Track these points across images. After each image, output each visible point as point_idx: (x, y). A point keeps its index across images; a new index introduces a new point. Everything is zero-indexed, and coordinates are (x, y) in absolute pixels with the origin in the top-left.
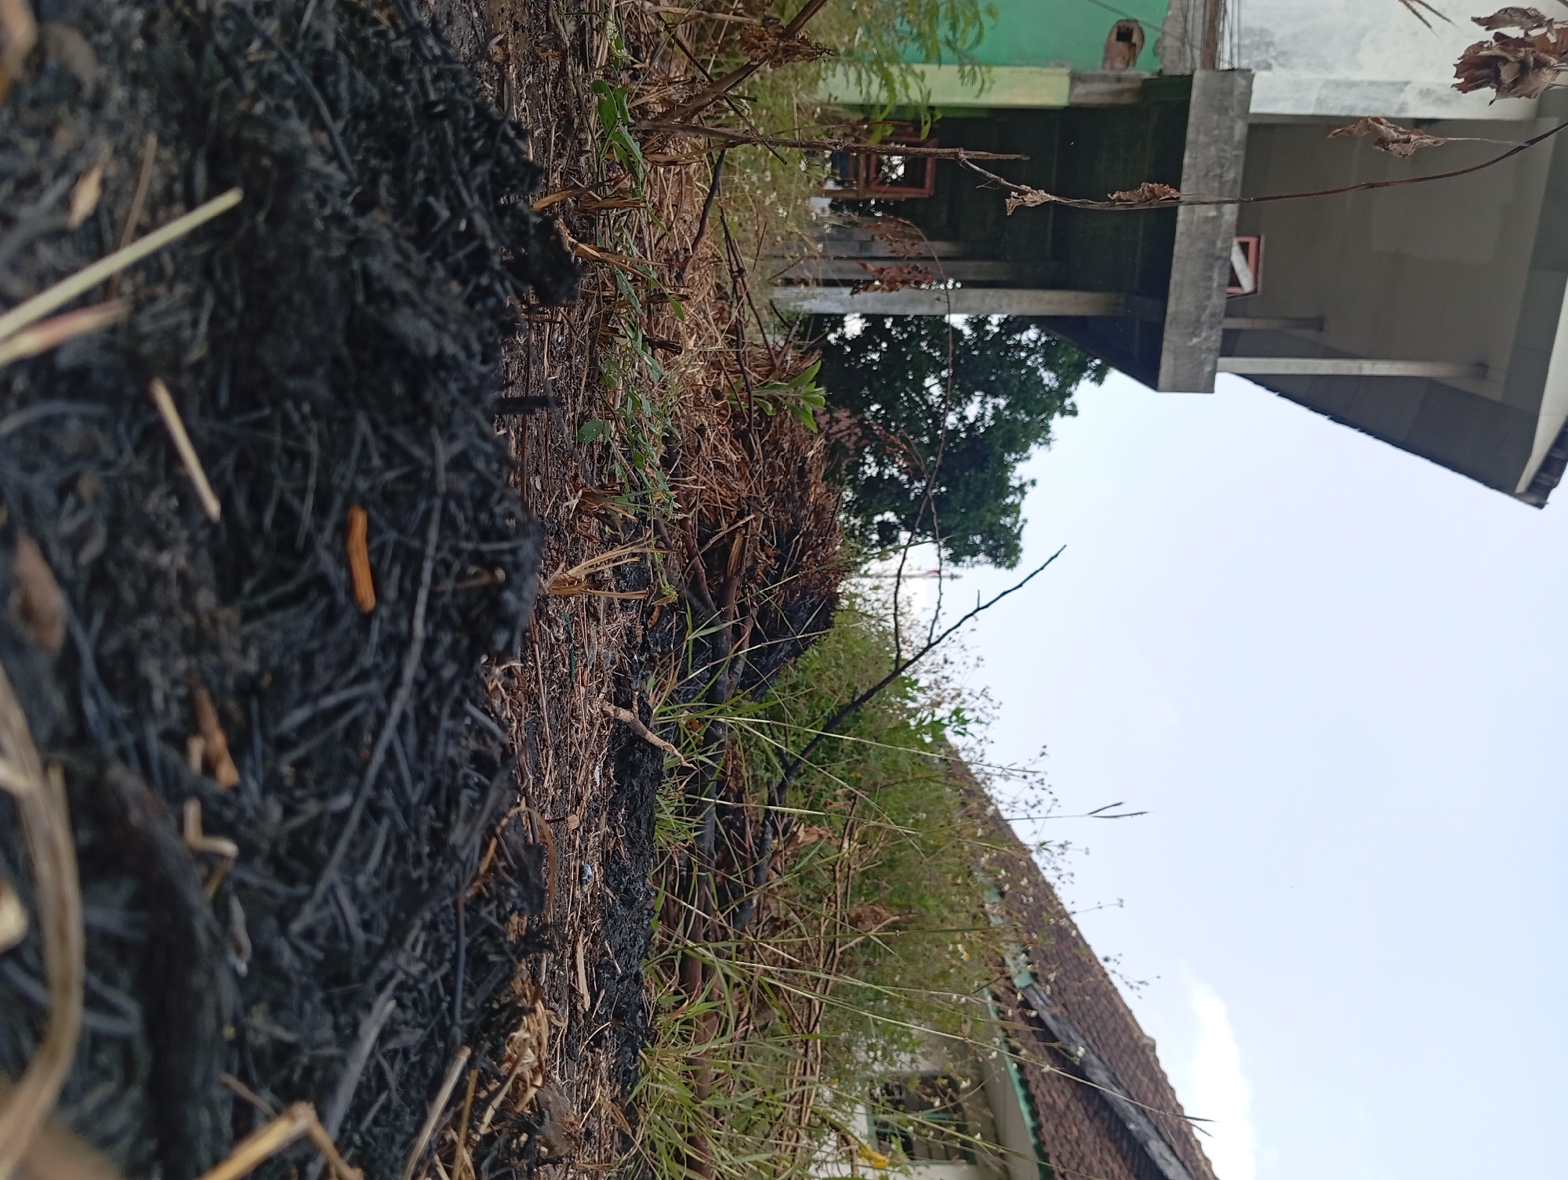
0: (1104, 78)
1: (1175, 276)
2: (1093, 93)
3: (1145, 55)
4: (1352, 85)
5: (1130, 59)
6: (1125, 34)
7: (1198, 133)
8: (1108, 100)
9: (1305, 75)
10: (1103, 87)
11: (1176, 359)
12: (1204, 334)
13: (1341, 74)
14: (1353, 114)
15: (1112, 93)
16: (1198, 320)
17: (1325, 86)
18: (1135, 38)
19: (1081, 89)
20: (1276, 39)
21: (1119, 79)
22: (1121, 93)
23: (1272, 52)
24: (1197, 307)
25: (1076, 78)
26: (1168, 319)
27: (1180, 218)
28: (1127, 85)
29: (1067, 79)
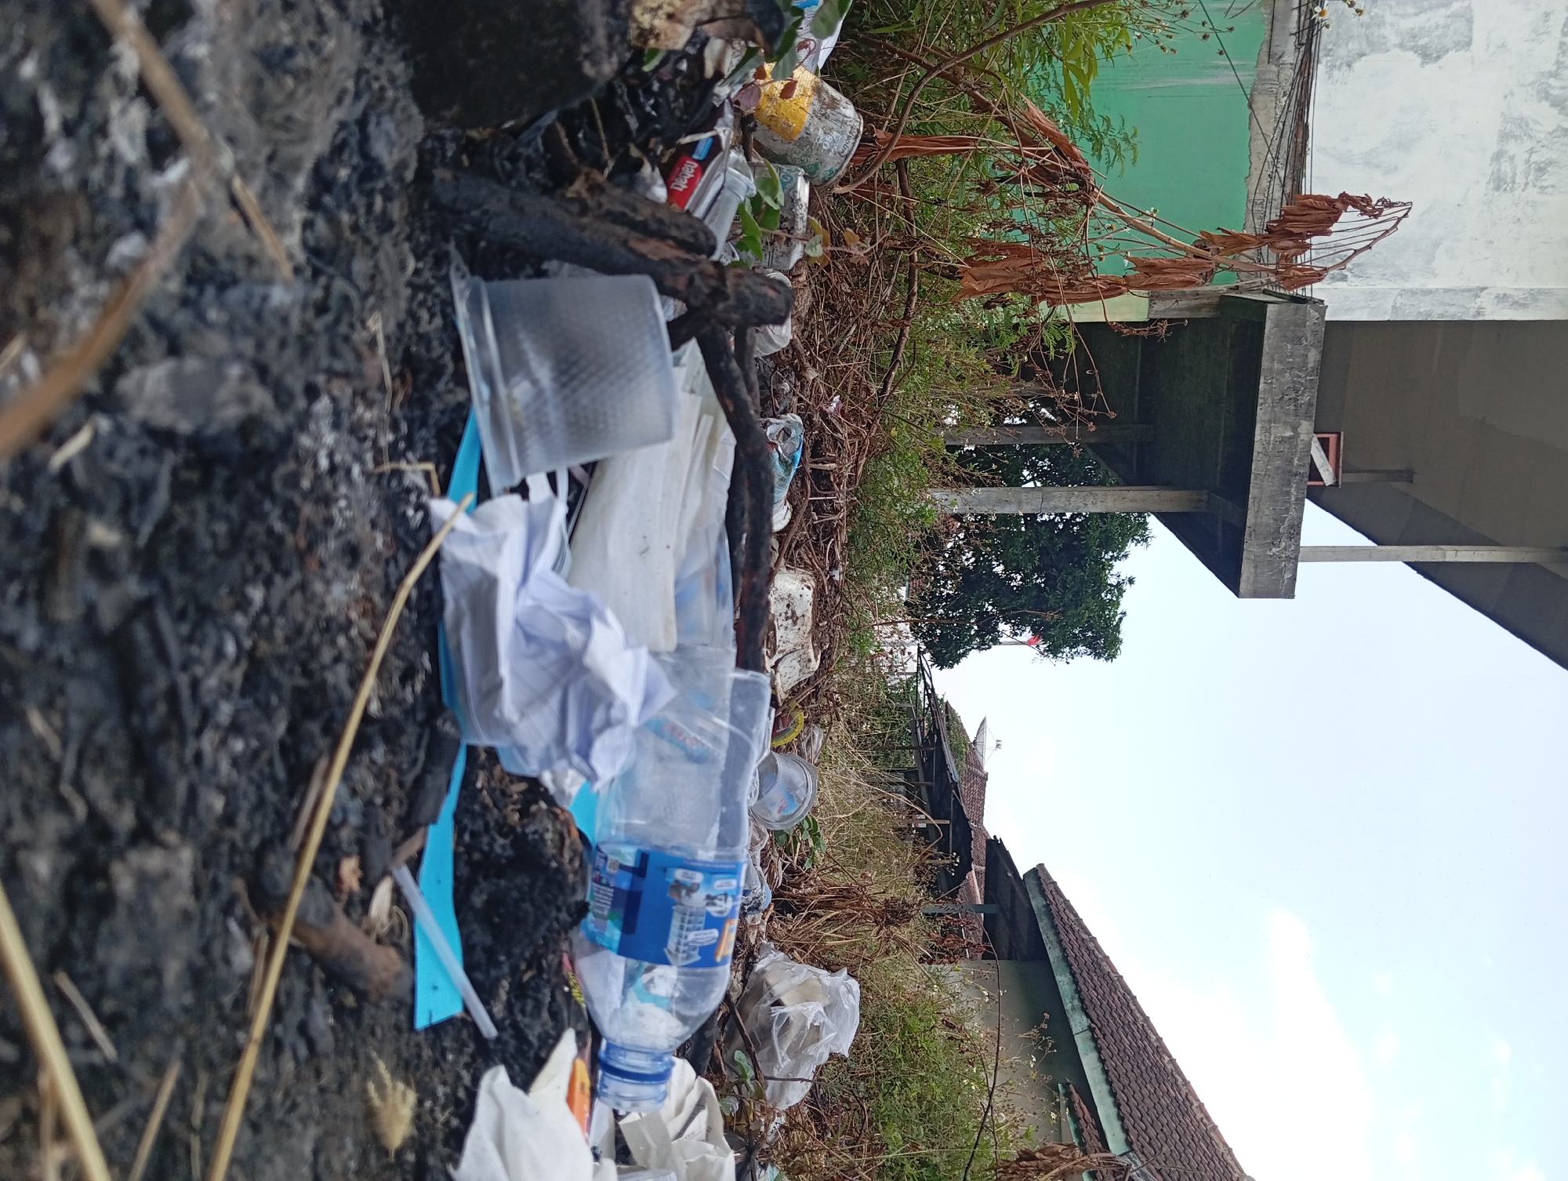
0: (1183, 295)
2: (1170, 310)
3: (1221, 272)
4: (1430, 292)
7: (1273, 360)
8: (1187, 315)
9: (1381, 285)
10: (1183, 303)
11: (1255, 567)
12: (1283, 544)
13: (1416, 282)
14: (1432, 319)
15: (1189, 309)
16: (1277, 531)
17: (1400, 295)
19: (1159, 306)
21: (1197, 296)
22: (1199, 308)
24: (1276, 520)
25: (1155, 296)
26: (1247, 531)
27: (1257, 438)
28: (1206, 301)
29: (1146, 299)
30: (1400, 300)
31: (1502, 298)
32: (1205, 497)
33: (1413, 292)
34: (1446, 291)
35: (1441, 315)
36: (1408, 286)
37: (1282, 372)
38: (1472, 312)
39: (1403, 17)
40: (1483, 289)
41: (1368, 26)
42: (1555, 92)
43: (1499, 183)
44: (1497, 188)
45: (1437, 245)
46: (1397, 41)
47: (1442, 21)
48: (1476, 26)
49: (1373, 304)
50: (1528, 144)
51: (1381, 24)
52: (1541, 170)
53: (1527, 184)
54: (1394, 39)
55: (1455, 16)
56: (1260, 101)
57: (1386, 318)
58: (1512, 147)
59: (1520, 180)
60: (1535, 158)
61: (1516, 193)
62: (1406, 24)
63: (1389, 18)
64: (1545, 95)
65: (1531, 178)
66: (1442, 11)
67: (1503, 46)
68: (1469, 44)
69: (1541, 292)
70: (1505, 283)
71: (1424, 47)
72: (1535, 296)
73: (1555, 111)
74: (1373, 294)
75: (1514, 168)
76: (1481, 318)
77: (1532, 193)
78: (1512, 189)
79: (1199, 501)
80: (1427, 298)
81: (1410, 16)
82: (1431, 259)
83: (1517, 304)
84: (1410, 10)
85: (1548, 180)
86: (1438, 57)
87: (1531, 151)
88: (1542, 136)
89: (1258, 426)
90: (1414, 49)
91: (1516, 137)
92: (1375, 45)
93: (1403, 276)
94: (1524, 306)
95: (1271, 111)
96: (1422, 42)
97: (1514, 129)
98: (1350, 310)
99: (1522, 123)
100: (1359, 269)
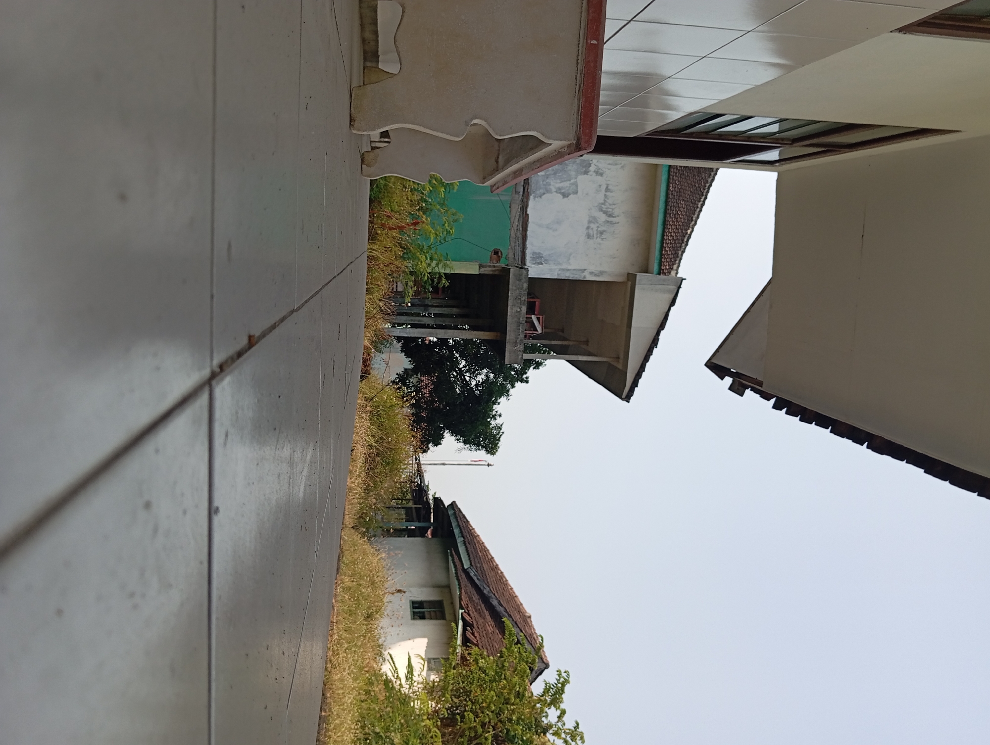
0: (490, 266)
1: (508, 328)
2: (486, 271)
3: (502, 259)
4: (568, 270)
5: (498, 260)
6: (496, 252)
7: (513, 286)
8: (491, 273)
9: (554, 267)
10: (490, 269)
11: (510, 354)
12: (518, 346)
13: (565, 266)
14: (569, 279)
15: (492, 271)
16: (516, 341)
17: (559, 270)
18: (500, 254)
19: (482, 269)
20: (544, 256)
21: (494, 267)
22: (495, 271)
23: (543, 259)
24: (516, 338)
25: (481, 266)
26: (507, 341)
27: (509, 311)
28: (497, 269)
29: (478, 267)
30: (559, 272)
31: (591, 273)
32: (499, 335)
33: (563, 270)
34: (574, 270)
35: (573, 277)
36: (562, 267)
37: (516, 290)
38: (582, 277)
39: (556, 183)
40: (585, 270)
41: (546, 185)
42: (604, 209)
43: (589, 236)
44: (588, 238)
45: (570, 255)
46: (555, 190)
47: (569, 185)
48: (578, 188)
49: (551, 273)
50: (597, 225)
51: (550, 185)
52: (601, 233)
53: (597, 237)
54: (554, 190)
55: (572, 184)
56: (513, 206)
57: (556, 278)
58: (592, 225)
59: (595, 236)
60: (599, 229)
61: (595, 239)
62: (558, 185)
63: (552, 183)
64: (601, 210)
65: (598, 235)
66: (568, 182)
67: (587, 194)
68: (576, 193)
69: (603, 272)
70: (592, 268)
71: (563, 193)
72: (602, 273)
73: (604, 215)
74: (551, 270)
75: (593, 232)
76: (585, 279)
77: (599, 240)
78: (593, 239)
79: (497, 336)
80: (569, 272)
81: (558, 183)
82: (569, 260)
83: (596, 275)
84: (558, 181)
85: (604, 236)
86: (568, 196)
87: (598, 227)
88: (601, 222)
89: (509, 307)
90: (560, 193)
91: (593, 223)
92: (548, 191)
93: (559, 264)
94: (598, 276)
95: (516, 209)
96: (563, 191)
97: (593, 220)
98: (544, 274)
99: (595, 218)
100: (547, 261)
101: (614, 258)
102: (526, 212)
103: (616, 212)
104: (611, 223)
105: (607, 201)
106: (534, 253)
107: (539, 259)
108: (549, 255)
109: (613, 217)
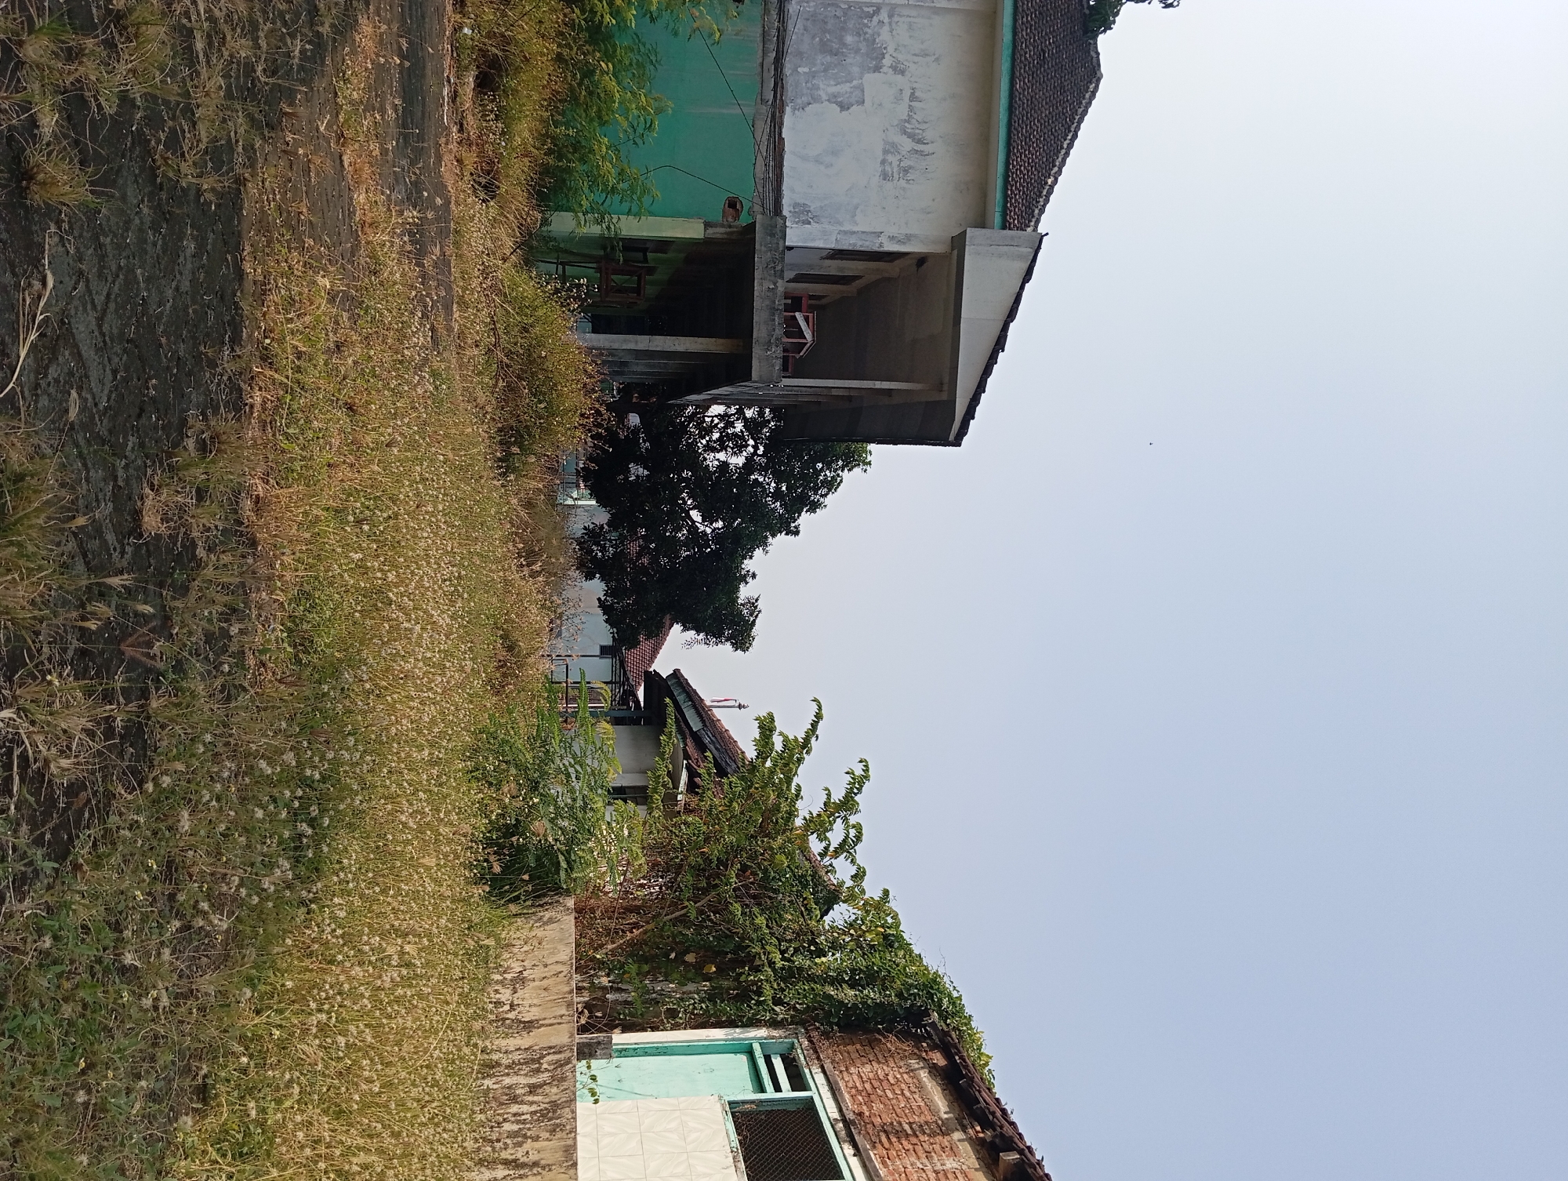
0: (722, 226)
1: (755, 319)
2: (717, 232)
3: (743, 215)
4: (854, 233)
5: (737, 217)
6: (733, 204)
7: (761, 246)
8: (725, 236)
9: (829, 229)
10: (722, 230)
11: (759, 362)
12: (773, 349)
13: (847, 227)
14: (855, 249)
15: (726, 233)
16: (769, 341)
17: (838, 233)
18: (738, 207)
19: (710, 231)
20: (811, 209)
21: (730, 226)
22: (731, 233)
23: (810, 215)
24: (769, 336)
25: (707, 225)
27: (756, 288)
28: (734, 230)
29: (702, 225)
30: (839, 236)
31: (892, 238)
32: (741, 344)
33: (845, 232)
34: (862, 234)
35: (861, 246)
36: (842, 229)
37: (766, 252)
38: (877, 245)
39: (828, 86)
40: (881, 234)
41: (811, 90)
42: (909, 131)
43: (885, 176)
44: (885, 179)
45: (856, 208)
46: (827, 98)
47: (848, 90)
48: (866, 94)
49: (826, 237)
50: (899, 157)
51: (818, 89)
52: (906, 171)
53: (899, 178)
54: (825, 97)
55: (855, 88)
56: (758, 123)
58: (890, 158)
59: (896, 176)
60: (902, 164)
61: (895, 182)
62: (832, 90)
63: (822, 86)
64: (904, 132)
65: (901, 175)
66: (848, 84)
67: (880, 105)
68: (863, 102)
69: (913, 237)
70: (893, 231)
71: (841, 102)
72: (909, 238)
73: (910, 141)
74: (824, 232)
75: (892, 169)
76: (882, 250)
77: (903, 183)
78: (892, 180)
79: (736, 347)
80: (854, 237)
81: (832, 85)
82: (854, 216)
83: (899, 243)
84: (832, 83)
85: (910, 176)
86: (848, 108)
87: (900, 160)
88: (904, 153)
89: (756, 282)
90: (836, 103)
91: (892, 153)
92: (816, 100)
93: (840, 223)
94: (904, 243)
95: (763, 129)
96: (839, 100)
97: (890, 148)
98: (813, 240)
99: (894, 145)
100: (816, 218)
101: (929, 213)
102: (780, 134)
103: (929, 135)
104: (921, 153)
105: (915, 116)
106: (796, 205)
107: (805, 215)
108: (821, 207)
109: (925, 144)
